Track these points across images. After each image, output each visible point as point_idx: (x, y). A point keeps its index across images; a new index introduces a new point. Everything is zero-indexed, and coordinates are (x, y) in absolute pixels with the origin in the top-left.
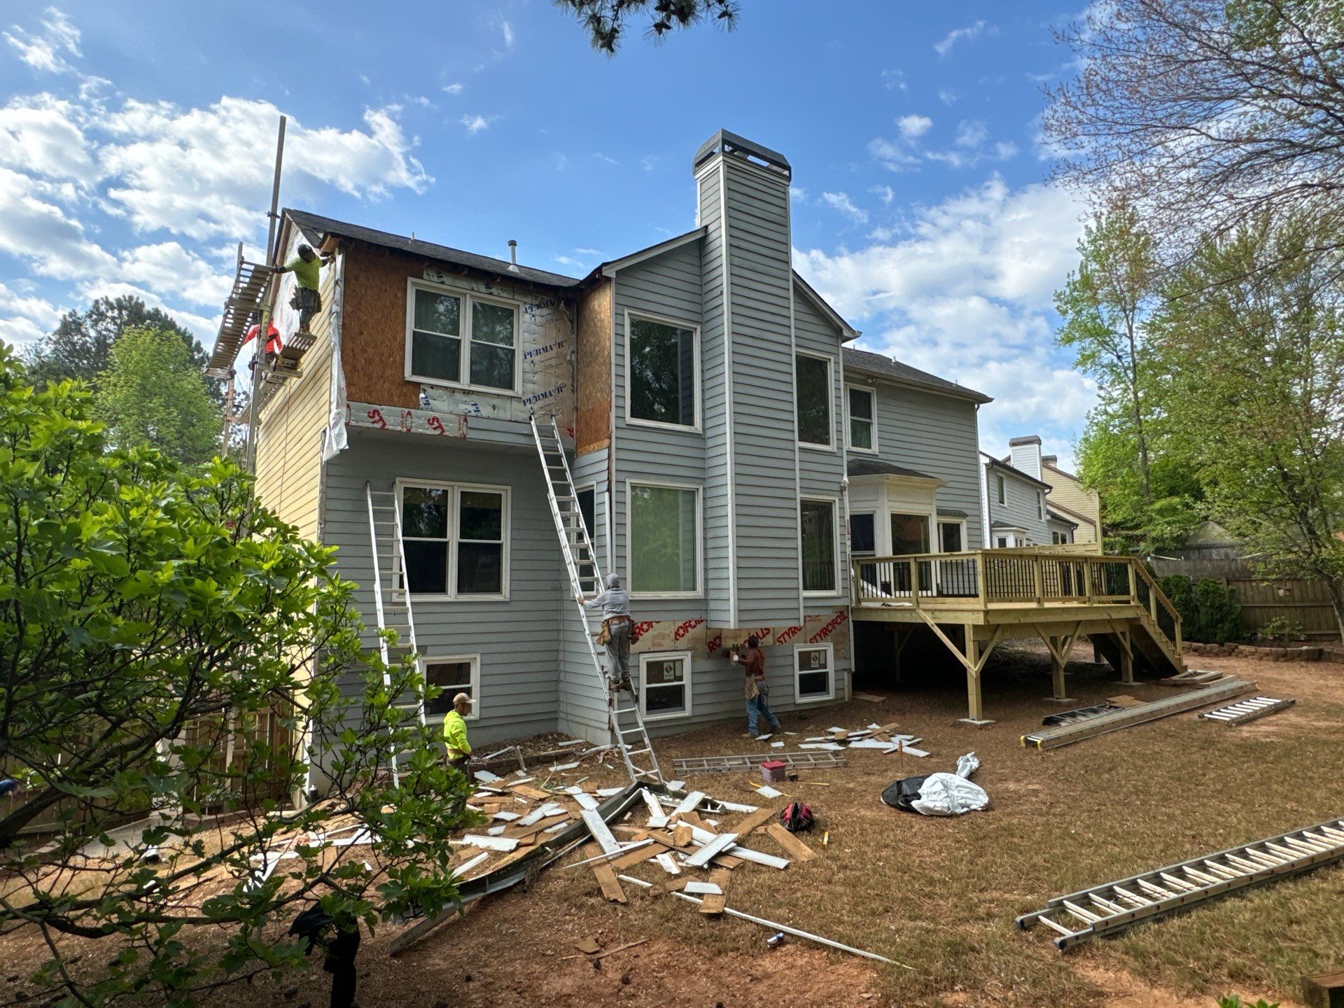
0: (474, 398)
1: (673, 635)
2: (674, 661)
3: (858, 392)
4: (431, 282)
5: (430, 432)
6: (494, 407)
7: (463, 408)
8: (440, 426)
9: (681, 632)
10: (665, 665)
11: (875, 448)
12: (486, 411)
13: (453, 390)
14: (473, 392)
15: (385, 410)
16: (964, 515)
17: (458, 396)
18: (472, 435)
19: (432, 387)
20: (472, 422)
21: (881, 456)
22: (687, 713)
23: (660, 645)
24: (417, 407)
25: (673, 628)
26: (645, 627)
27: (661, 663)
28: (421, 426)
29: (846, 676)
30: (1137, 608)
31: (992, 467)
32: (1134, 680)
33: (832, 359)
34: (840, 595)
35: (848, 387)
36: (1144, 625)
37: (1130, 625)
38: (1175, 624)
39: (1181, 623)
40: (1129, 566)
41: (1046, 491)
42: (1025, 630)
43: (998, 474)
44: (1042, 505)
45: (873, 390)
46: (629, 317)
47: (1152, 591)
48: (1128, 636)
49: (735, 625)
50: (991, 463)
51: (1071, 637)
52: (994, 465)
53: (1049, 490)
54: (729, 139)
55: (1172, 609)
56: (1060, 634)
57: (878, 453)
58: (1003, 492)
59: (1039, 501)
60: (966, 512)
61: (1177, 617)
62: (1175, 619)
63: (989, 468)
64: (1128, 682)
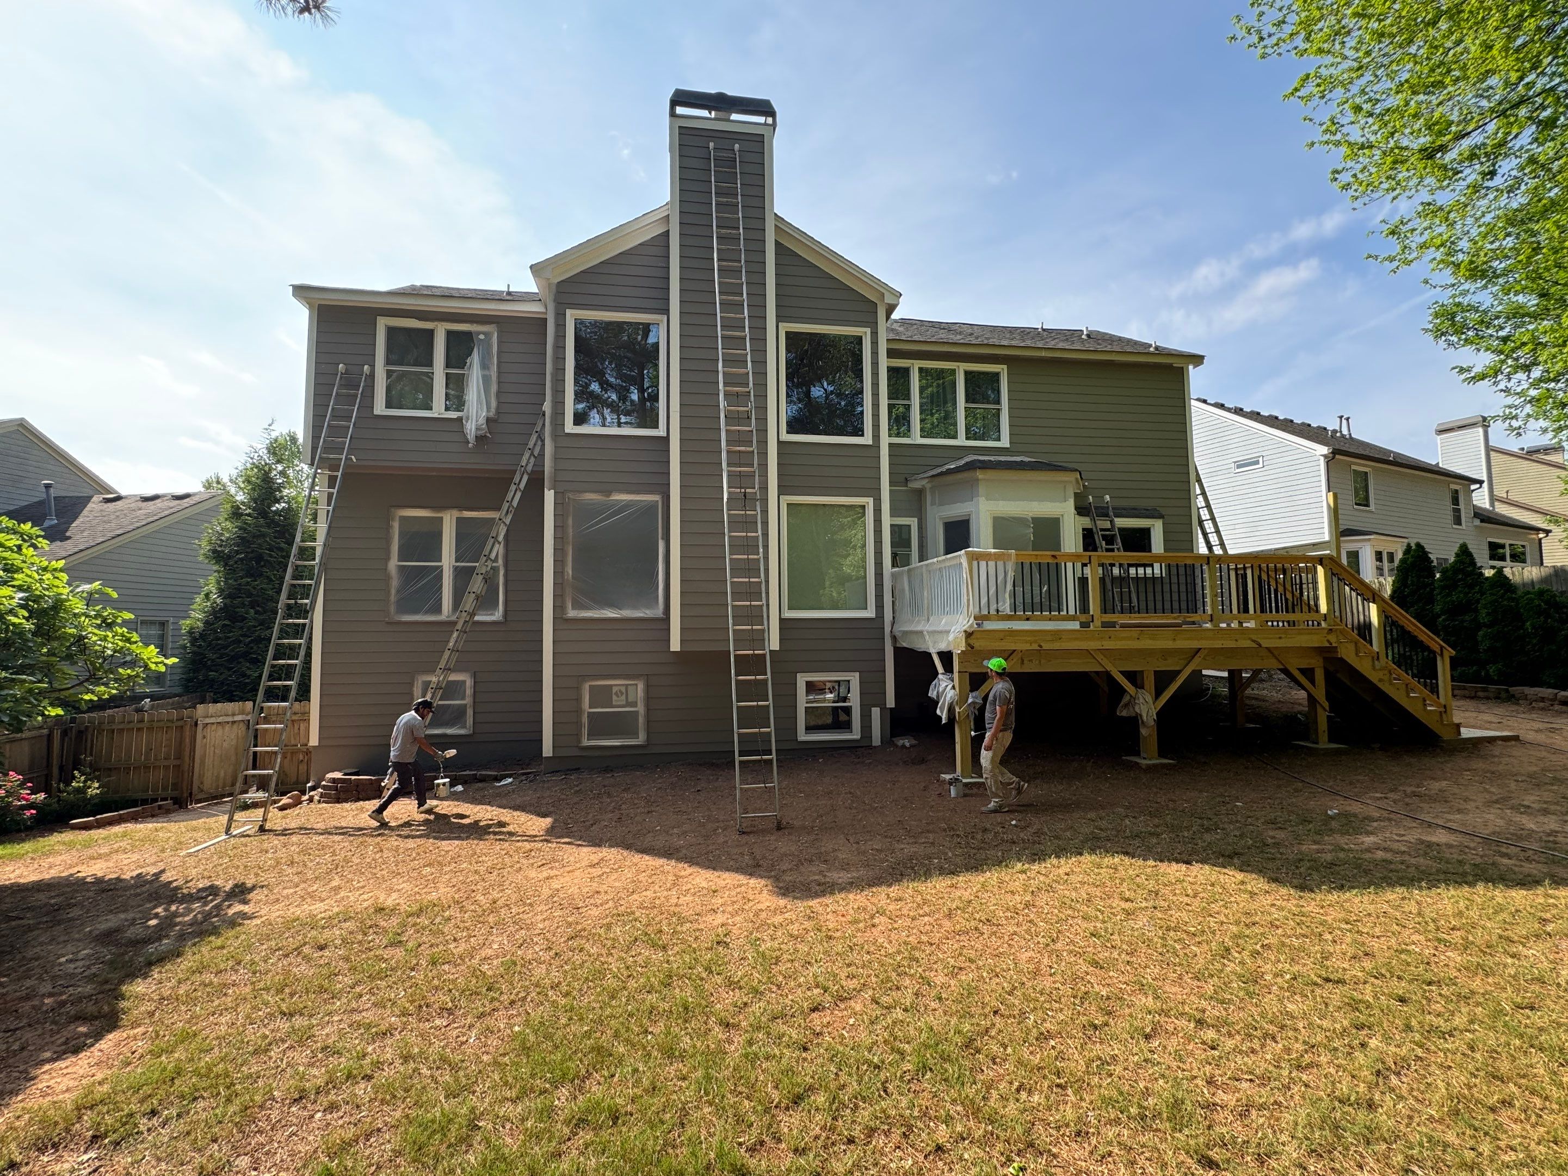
0: (447, 425)
2: (626, 686)
3: (972, 372)
10: (615, 689)
11: (1005, 442)
14: (446, 419)
22: (641, 741)
27: (610, 687)
29: (876, 712)
30: (1328, 633)
31: (1333, 458)
32: (1330, 741)
33: (868, 330)
34: (873, 615)
35: (961, 369)
36: (1345, 657)
37: (1325, 659)
38: (1439, 658)
39: (1451, 658)
40: (1320, 570)
41: (1473, 487)
42: (1072, 661)
43: (1354, 467)
44: (1462, 506)
45: (1002, 369)
46: (571, 316)
47: (1378, 607)
48: (1319, 675)
49: (675, 645)
50: (1332, 453)
51: (1179, 672)
52: (1337, 456)
53: (1478, 486)
54: (681, 98)
55: (1429, 636)
56: (1149, 668)
57: (1008, 446)
58: (1367, 491)
59: (1455, 501)
60: (1163, 511)
61: (1442, 647)
62: (1438, 650)
63: (1330, 460)
64: (1317, 743)
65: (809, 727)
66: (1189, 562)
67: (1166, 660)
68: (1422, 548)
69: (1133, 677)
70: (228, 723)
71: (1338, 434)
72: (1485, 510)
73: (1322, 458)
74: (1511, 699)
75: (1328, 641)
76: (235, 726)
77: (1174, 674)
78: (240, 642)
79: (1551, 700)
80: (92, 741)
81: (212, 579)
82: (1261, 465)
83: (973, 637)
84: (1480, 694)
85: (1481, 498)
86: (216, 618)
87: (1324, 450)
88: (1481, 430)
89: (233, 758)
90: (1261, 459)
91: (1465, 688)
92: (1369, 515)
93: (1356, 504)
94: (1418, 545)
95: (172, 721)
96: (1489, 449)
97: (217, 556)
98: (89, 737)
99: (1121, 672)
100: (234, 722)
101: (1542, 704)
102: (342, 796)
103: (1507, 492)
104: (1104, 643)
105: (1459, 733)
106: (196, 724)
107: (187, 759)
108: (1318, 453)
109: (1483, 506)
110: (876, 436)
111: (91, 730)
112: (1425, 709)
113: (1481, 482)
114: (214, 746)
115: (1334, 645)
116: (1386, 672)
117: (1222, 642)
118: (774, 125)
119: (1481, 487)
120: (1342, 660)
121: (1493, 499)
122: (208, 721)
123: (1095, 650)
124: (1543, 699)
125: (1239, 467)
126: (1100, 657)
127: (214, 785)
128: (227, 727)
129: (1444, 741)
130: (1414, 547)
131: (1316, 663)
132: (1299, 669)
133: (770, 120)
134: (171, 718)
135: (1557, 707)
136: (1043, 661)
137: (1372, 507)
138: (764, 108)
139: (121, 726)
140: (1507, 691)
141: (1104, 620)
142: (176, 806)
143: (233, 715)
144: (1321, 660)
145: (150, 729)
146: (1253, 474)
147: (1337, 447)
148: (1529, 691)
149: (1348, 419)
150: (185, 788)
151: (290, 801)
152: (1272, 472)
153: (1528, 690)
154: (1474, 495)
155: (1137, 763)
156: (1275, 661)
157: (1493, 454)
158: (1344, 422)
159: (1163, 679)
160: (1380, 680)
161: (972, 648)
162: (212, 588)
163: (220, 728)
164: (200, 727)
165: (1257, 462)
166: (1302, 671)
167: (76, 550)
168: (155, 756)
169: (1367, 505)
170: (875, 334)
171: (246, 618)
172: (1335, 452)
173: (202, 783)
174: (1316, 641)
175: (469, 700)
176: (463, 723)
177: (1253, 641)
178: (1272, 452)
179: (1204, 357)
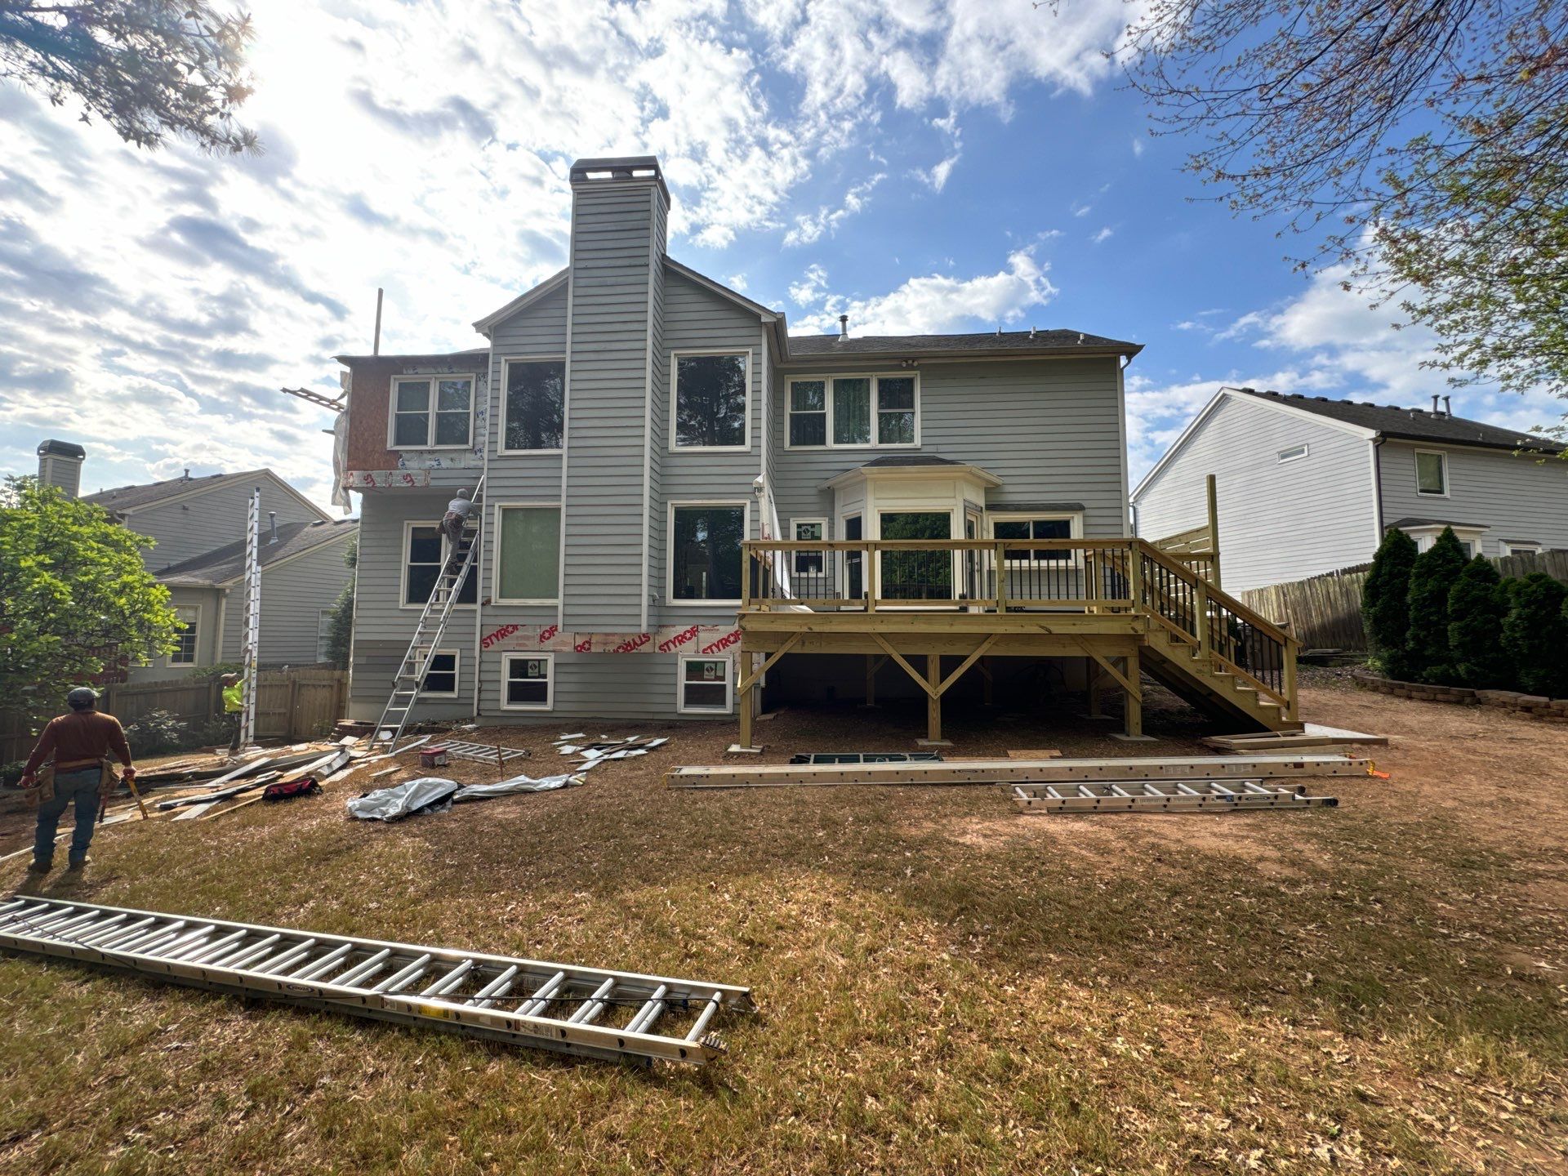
0: (436, 456)
1: (538, 638)
2: (539, 661)
3: (887, 380)
4: (409, 377)
5: (405, 485)
6: (452, 460)
7: (428, 463)
8: (412, 480)
9: (547, 635)
10: (530, 663)
11: (917, 442)
12: (445, 463)
13: (422, 452)
14: (437, 451)
15: (374, 473)
16: (1079, 508)
17: (426, 456)
18: (433, 483)
19: (407, 451)
20: (433, 474)
21: (926, 449)
22: (549, 706)
23: (524, 645)
24: (396, 468)
25: (539, 631)
26: (510, 629)
27: (526, 661)
28: (399, 482)
30: (1133, 620)
31: (1388, 442)
32: (1144, 734)
35: (874, 377)
37: (1140, 648)
38: (1284, 649)
42: (853, 644)
43: (1421, 451)
45: (916, 375)
47: (1200, 594)
48: (1133, 665)
50: (1386, 435)
51: (966, 657)
52: (1389, 439)
55: (1267, 625)
56: (934, 653)
57: (920, 446)
58: (1440, 476)
60: (1085, 504)
61: (1286, 638)
62: (1282, 643)
63: (1380, 444)
64: (1129, 735)
65: (689, 701)
67: (953, 645)
73: (1371, 443)
74: (1477, 703)
75: (1133, 629)
76: (325, 689)
77: (960, 659)
79: (1512, 705)
82: (1306, 454)
83: (745, 619)
84: (1439, 697)
87: (1371, 433)
90: (1306, 448)
91: (1423, 690)
92: (1443, 503)
93: (1422, 491)
99: (903, 656)
104: (876, 627)
106: (296, 684)
107: (290, 709)
108: (1366, 437)
110: (757, 445)
112: (1257, 705)
114: (308, 702)
115: (1140, 633)
116: (1208, 663)
117: (1007, 627)
120: (1150, 647)
123: (875, 634)
125: (1284, 457)
126: (880, 641)
131: (1129, 652)
132: (1107, 658)
135: (1518, 713)
137: (1447, 494)
140: (1473, 695)
144: (1131, 649)
146: (1295, 464)
147: (1385, 430)
148: (1492, 694)
152: (1317, 460)
159: (949, 664)
161: (744, 629)
163: (313, 689)
165: (1303, 451)
169: (1441, 492)
170: (758, 353)
174: (1121, 628)
175: (456, 671)
176: (452, 689)
177: (1042, 627)
178: (1317, 439)
179: (1138, 348)
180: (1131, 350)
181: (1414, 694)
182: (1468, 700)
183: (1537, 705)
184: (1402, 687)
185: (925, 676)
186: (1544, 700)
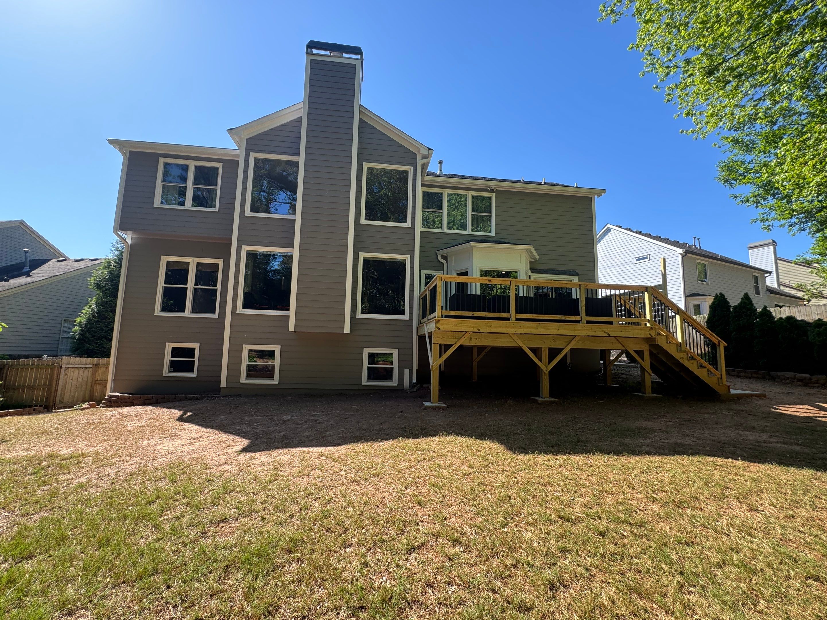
3: (477, 196)
11: (493, 232)
13: (181, 210)
14: (192, 210)
16: (576, 274)
21: (498, 236)
22: (275, 381)
29: (407, 371)
30: (650, 330)
31: (686, 255)
32: (653, 392)
33: (412, 168)
34: (408, 318)
35: (470, 194)
36: (660, 344)
37: (650, 345)
38: (717, 347)
39: (725, 347)
40: (646, 295)
41: (766, 275)
42: (500, 340)
43: (698, 261)
44: (760, 285)
45: (492, 195)
46: (253, 156)
47: (680, 317)
48: (647, 354)
49: (292, 328)
50: (685, 252)
51: (563, 349)
52: (688, 254)
53: (768, 274)
54: (312, 45)
55: (711, 334)
56: (545, 345)
57: (494, 235)
58: (706, 274)
59: (756, 282)
60: (579, 272)
61: (719, 341)
62: (717, 343)
63: (683, 256)
64: (645, 394)
65: (370, 377)
66: (568, 286)
67: (555, 342)
68: (724, 296)
69: (536, 351)
70: (82, 368)
71: (693, 247)
72: (775, 288)
73: (680, 255)
74: (773, 379)
75: (650, 334)
76: (87, 371)
77: (560, 350)
78: (103, 330)
79: (792, 378)
80: (7, 374)
81: (95, 299)
82: (648, 259)
83: (440, 323)
84: (754, 375)
85: (771, 282)
86: (93, 317)
87: (681, 251)
88: (772, 247)
89: (84, 387)
90: (648, 256)
92: (707, 286)
93: (699, 280)
94: (721, 294)
95: (49, 365)
96: (777, 259)
97: (98, 286)
98: (5, 371)
99: (528, 347)
100: (86, 368)
101: (788, 381)
102: (113, 404)
103: (789, 282)
104: (516, 329)
105: (729, 391)
106: (61, 367)
107: (54, 385)
108: (677, 253)
109: (774, 287)
110: (413, 223)
111: (6, 368)
112: (709, 376)
113: (770, 273)
114: (72, 380)
115: (654, 337)
116: (685, 354)
117: (587, 332)
118: (362, 59)
119: (770, 275)
120: (658, 345)
121: (779, 284)
122: (68, 366)
123: (512, 334)
124: (788, 378)
125: (637, 260)
126: (515, 338)
127: (70, 401)
128: (82, 370)
129: (720, 395)
130: (719, 295)
131: (645, 348)
132: (634, 351)
133: (358, 57)
134: (48, 364)
135: (796, 383)
136: (483, 339)
137: (709, 283)
138: (357, 51)
139: (23, 367)
140: (769, 374)
141: (517, 317)
142: (46, 410)
143: (86, 364)
144: (648, 346)
145: (37, 369)
146: (644, 264)
147: (688, 250)
149: (699, 239)
150: (51, 401)
151: (88, 406)
152: (654, 263)
153: (780, 374)
154: (767, 279)
155: (537, 400)
156: (620, 345)
157: (778, 261)
158: (697, 241)
159: (553, 353)
160: (682, 358)
161: (439, 329)
162: (93, 302)
163: (77, 371)
164: (63, 369)
165: (646, 258)
166: (636, 351)
167: (31, 282)
168: (39, 383)
169: (706, 281)
170: (415, 170)
171: (107, 318)
172: (687, 252)
173: (63, 399)
174: (643, 334)
175: (196, 358)
176: (192, 371)
177: (606, 332)
178: (654, 252)
179: (604, 191)
180: (600, 192)
181: (741, 374)
182: (767, 377)
183: (805, 378)
184: (734, 371)
185: (541, 360)
186: (808, 376)
